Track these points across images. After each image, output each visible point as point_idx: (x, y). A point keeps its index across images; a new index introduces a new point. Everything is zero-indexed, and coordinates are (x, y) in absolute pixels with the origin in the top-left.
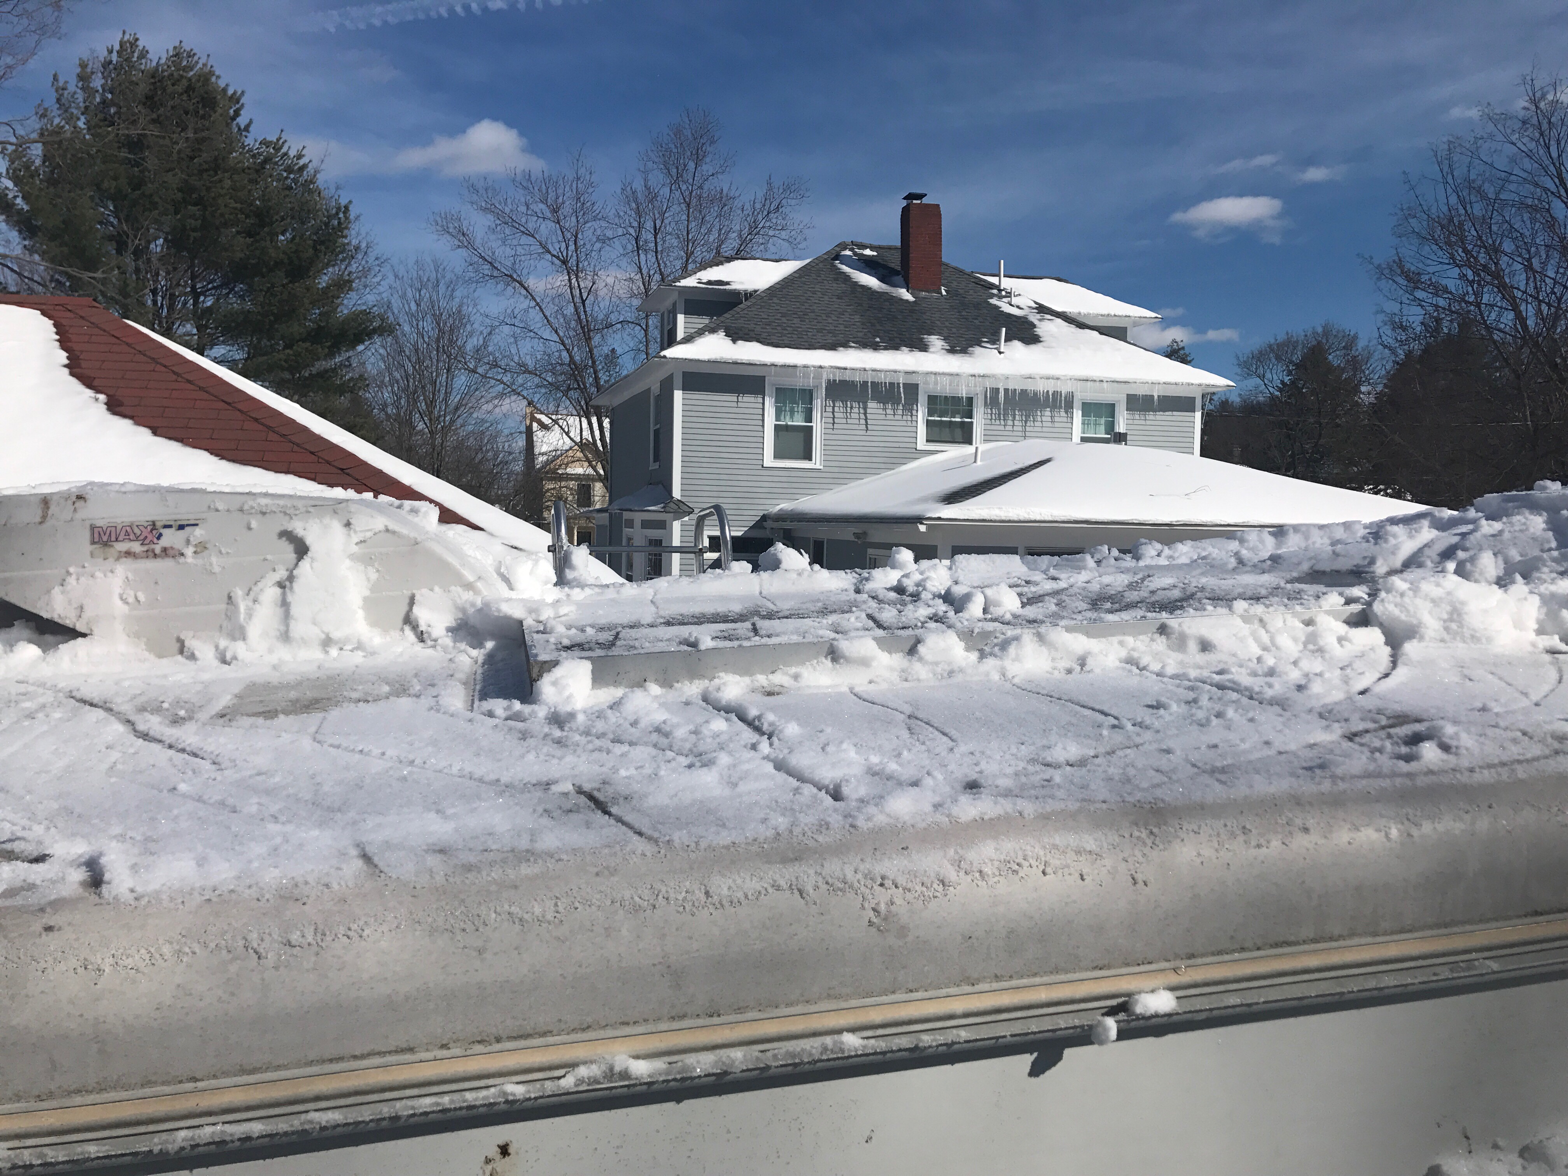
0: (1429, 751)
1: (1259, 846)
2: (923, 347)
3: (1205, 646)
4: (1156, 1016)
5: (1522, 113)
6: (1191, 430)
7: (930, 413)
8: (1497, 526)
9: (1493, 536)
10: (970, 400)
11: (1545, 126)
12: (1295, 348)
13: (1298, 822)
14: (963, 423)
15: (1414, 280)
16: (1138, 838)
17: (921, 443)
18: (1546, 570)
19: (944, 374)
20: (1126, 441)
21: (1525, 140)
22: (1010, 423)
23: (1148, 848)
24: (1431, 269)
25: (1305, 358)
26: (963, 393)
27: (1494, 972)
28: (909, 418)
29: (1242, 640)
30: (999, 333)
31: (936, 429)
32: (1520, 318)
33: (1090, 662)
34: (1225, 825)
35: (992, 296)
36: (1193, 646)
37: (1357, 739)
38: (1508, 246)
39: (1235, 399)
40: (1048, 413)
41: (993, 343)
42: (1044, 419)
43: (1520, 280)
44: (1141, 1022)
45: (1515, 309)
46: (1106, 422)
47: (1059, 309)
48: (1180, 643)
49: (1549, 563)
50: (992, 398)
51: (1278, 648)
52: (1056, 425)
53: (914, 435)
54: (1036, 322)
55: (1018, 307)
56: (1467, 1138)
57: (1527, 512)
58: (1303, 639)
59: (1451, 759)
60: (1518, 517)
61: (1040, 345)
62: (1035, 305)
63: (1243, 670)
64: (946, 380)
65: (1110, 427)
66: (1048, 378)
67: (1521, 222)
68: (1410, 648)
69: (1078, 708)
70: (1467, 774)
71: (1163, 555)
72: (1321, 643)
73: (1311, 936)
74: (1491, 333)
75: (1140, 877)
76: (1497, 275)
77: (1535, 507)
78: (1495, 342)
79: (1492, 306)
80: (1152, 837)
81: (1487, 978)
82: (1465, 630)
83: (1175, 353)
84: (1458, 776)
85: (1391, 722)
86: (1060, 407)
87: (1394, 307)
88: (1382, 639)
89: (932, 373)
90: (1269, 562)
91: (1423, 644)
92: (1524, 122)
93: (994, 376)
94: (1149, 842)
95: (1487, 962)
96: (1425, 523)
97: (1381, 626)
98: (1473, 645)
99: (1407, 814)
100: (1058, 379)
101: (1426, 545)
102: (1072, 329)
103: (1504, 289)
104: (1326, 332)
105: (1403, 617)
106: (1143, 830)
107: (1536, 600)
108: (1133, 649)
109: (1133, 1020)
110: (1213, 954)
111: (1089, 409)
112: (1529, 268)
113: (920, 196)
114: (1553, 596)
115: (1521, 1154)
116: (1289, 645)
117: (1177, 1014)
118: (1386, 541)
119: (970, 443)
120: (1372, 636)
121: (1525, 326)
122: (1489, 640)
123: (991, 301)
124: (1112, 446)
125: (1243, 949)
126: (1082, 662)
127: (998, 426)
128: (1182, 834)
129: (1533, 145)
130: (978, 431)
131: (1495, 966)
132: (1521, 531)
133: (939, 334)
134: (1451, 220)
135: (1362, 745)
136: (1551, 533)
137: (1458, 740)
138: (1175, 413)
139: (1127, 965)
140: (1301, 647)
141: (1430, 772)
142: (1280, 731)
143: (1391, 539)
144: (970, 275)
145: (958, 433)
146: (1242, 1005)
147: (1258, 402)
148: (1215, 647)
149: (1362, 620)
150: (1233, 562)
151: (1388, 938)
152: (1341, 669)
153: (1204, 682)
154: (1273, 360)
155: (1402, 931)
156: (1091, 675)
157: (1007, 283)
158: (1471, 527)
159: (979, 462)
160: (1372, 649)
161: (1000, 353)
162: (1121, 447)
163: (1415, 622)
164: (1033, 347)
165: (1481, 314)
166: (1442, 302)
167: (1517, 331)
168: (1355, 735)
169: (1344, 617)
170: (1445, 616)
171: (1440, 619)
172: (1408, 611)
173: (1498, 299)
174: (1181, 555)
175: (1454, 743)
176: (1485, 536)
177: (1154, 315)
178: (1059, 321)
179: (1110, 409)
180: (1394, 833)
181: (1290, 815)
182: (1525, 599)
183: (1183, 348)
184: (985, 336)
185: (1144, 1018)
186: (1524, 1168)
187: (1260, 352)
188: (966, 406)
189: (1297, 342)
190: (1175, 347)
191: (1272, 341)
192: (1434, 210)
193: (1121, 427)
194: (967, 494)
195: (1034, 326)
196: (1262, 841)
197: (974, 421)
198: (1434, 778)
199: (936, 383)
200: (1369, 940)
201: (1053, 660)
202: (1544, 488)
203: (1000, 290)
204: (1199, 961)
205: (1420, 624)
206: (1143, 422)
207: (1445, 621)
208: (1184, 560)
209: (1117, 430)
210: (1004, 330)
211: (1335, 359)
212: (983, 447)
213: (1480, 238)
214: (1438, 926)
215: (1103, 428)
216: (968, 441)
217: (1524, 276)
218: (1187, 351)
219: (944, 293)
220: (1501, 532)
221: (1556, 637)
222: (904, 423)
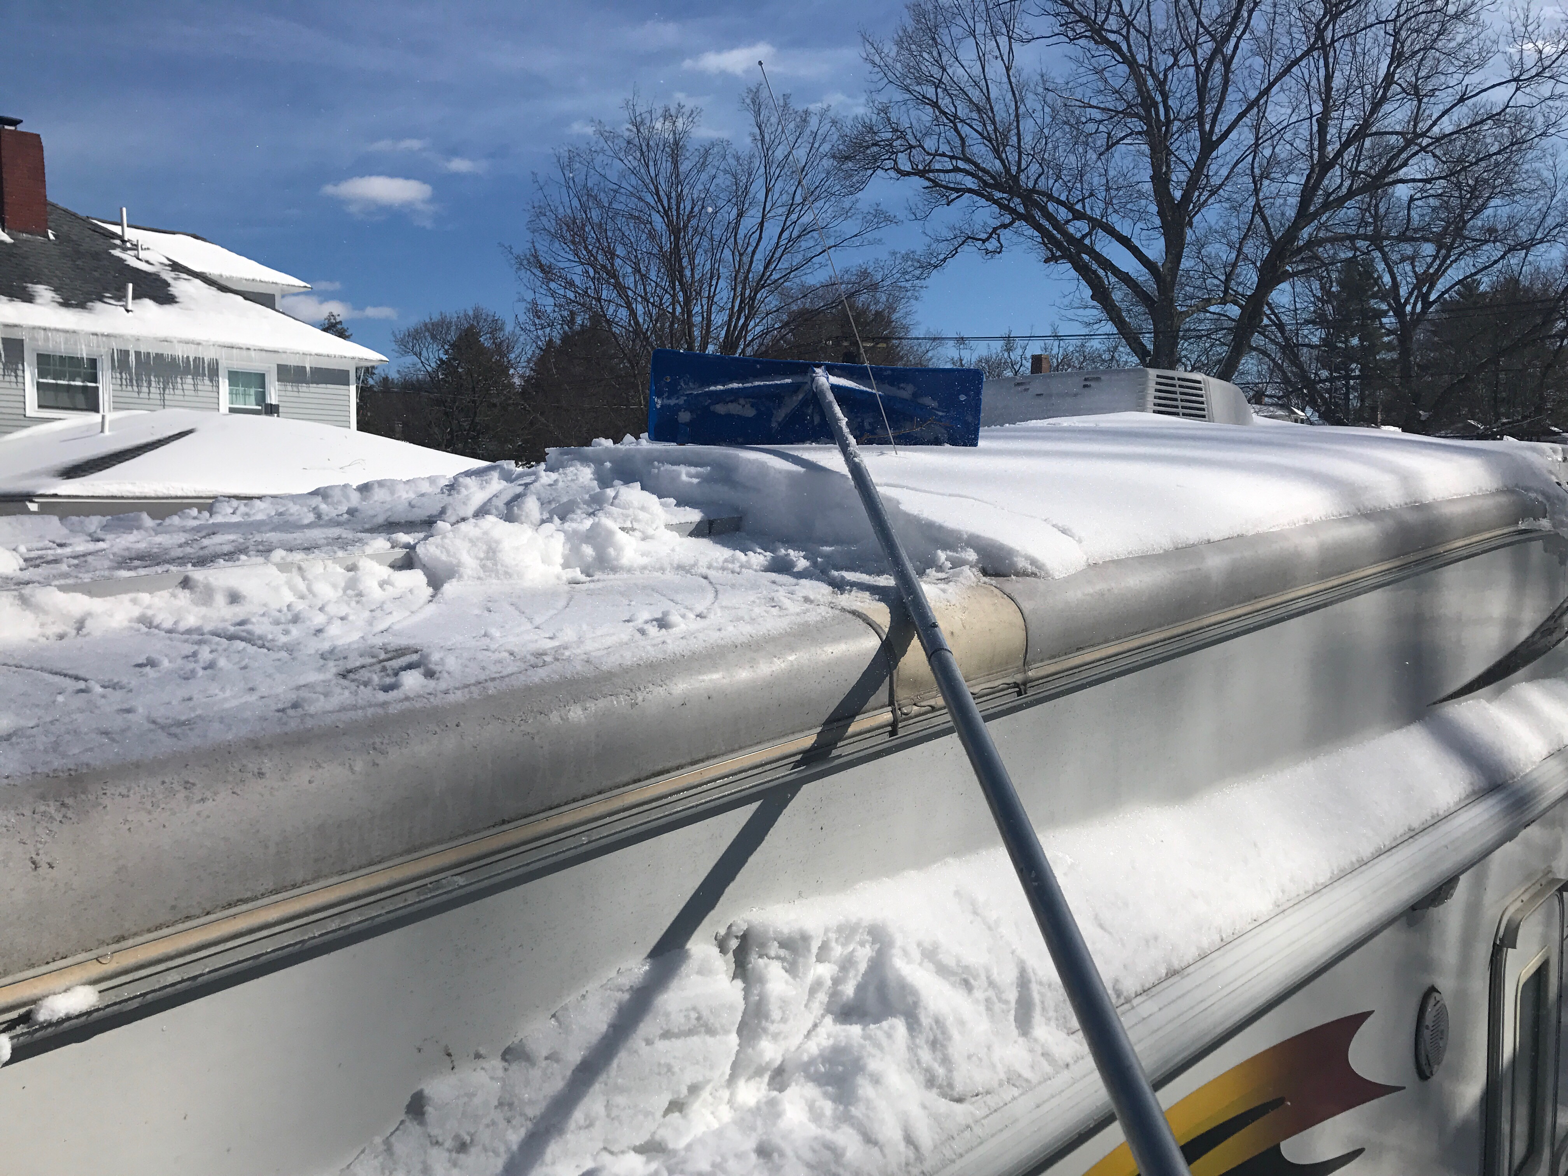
0: (412, 680)
1: (203, 800)
2: (29, 298)
3: (234, 598)
4: (68, 1018)
5: (627, 134)
6: (346, 403)
7: (41, 374)
8: (554, 476)
9: (550, 485)
10: (93, 362)
11: (645, 148)
12: (448, 329)
13: (252, 767)
14: (85, 388)
15: (547, 271)
16: (44, 814)
17: (32, 408)
18: (579, 512)
19: (57, 330)
20: (278, 413)
21: (630, 158)
22: (145, 389)
23: (56, 823)
24: (561, 265)
25: (460, 338)
26: (84, 353)
27: (461, 887)
28: (13, 379)
29: (276, 589)
30: (125, 289)
31: (51, 394)
32: (633, 313)
33: (89, 624)
34: (163, 782)
35: (115, 247)
36: (220, 600)
37: (351, 676)
38: (620, 251)
39: (393, 375)
40: (189, 380)
41: (119, 299)
42: (185, 386)
43: (630, 282)
44: (50, 1030)
45: (629, 306)
46: (256, 393)
47: (197, 269)
48: (207, 595)
49: (582, 506)
50: (121, 361)
51: (314, 595)
52: (200, 393)
53: (22, 399)
54: (170, 281)
55: (147, 262)
56: (449, 1055)
57: (578, 464)
58: (343, 584)
59: (431, 684)
60: (572, 469)
61: (176, 305)
62: (168, 262)
63: (265, 620)
64: (61, 338)
65: (261, 398)
66: (187, 343)
67: (630, 230)
68: (449, 588)
69: (46, 676)
70: (440, 696)
71: (238, 512)
72: (361, 587)
73: (271, 887)
74: (610, 325)
75: (43, 860)
76: (613, 274)
77: (585, 460)
78: (614, 334)
79: (610, 301)
80: (63, 810)
81: (455, 894)
82: (499, 567)
83: (332, 327)
84: (432, 699)
85: (389, 656)
86: (204, 375)
87: (529, 296)
88: (424, 580)
89: (40, 328)
90: (346, 516)
91: (462, 583)
92: (629, 142)
93: (121, 336)
94: (58, 817)
95: (456, 878)
96: (495, 475)
97: (424, 568)
98: (506, 582)
99: (374, 743)
100: (199, 344)
101: (496, 496)
102: (213, 291)
103: (621, 289)
104: (476, 317)
105: (444, 557)
106: (51, 803)
107: (561, 537)
108: (149, 607)
109: (36, 1031)
110: (149, 931)
111: (235, 377)
112: (637, 270)
113: (15, 122)
114: (575, 532)
115: (504, 1057)
116: (326, 591)
117: (98, 1010)
118: (459, 492)
119: (96, 409)
120: (416, 578)
121: (637, 323)
122: (520, 575)
123: (113, 252)
124: (264, 418)
125: (188, 918)
126: (80, 625)
127: (130, 392)
128: (106, 801)
129: (636, 164)
130: (105, 397)
131: (461, 881)
132: (572, 480)
133: (48, 284)
134: (574, 222)
135: (353, 681)
136: (596, 482)
137: (443, 665)
138: (329, 386)
139: (32, 966)
140: (340, 593)
141: (407, 698)
142: (270, 676)
143: (463, 490)
144: (86, 220)
145: (80, 399)
146: (183, 981)
147: (418, 380)
148: (245, 597)
149: (408, 562)
150: (310, 517)
151: (354, 875)
152: (372, 611)
153: (219, 636)
154: (429, 339)
155: (371, 864)
156: (87, 638)
157: (131, 234)
158: (533, 478)
159: (107, 432)
160: (411, 591)
161: (128, 311)
162: (274, 418)
163: (455, 562)
164: (168, 308)
165: (602, 308)
166: (571, 295)
167: (630, 324)
168: (350, 671)
169: (391, 560)
170: (482, 555)
171: (477, 558)
172: (448, 552)
173: (614, 295)
174: (258, 512)
175: (438, 668)
176: (543, 486)
177: (303, 284)
178: (197, 282)
179: (261, 380)
180: (359, 766)
181: (245, 762)
182: (552, 536)
183: (340, 322)
184: (108, 291)
185: (50, 1024)
186: (506, 1070)
187: (416, 331)
188: (91, 369)
189: (451, 323)
190: (332, 321)
191: (428, 320)
192: (561, 210)
193: (273, 398)
194: (91, 468)
195: (169, 285)
196: (208, 794)
197: (100, 386)
198: (407, 704)
199: (47, 339)
200: (336, 879)
201: (42, 625)
202: (600, 445)
203: (124, 241)
204: (130, 942)
205: (459, 564)
206: (296, 394)
207: (481, 560)
208: (260, 517)
209: (268, 401)
210: (130, 286)
211: (485, 341)
212: (110, 416)
213: (598, 240)
214: (408, 852)
215: (253, 398)
216: (94, 407)
217: (632, 279)
218: (345, 326)
219: (52, 237)
220: (556, 481)
221: (578, 569)
222: (7, 385)
